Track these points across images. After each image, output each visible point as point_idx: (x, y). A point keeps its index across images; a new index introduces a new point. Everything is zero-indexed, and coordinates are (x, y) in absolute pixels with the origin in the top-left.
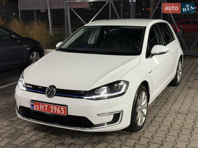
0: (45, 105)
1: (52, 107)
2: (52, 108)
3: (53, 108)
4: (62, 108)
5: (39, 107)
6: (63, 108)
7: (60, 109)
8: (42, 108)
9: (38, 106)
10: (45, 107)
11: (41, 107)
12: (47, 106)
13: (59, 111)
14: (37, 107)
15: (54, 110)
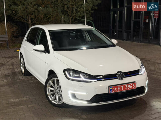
0: (121, 86)
1: (127, 85)
2: (126, 87)
3: (127, 86)
4: (133, 84)
5: (117, 89)
6: (134, 84)
7: (132, 85)
8: (119, 89)
9: (116, 89)
10: (121, 87)
11: (118, 88)
12: (123, 86)
15: (128, 87)
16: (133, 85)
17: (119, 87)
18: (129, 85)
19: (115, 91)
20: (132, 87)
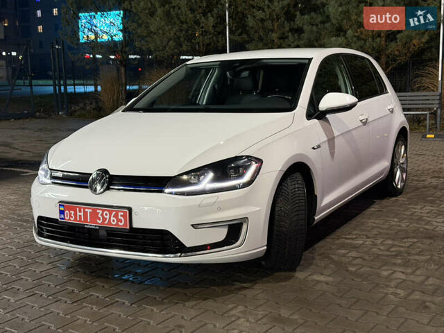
0: (86, 210)
1: (101, 212)
2: (99, 216)
3: (102, 215)
4: (120, 214)
5: (75, 214)
6: (122, 214)
7: (116, 216)
8: (80, 216)
9: (73, 212)
11: (78, 214)
13: (114, 221)
14: (70, 214)
15: (104, 219)
16: (120, 217)
17: (80, 212)
18: (107, 213)
19: (69, 219)
20: (114, 219)
